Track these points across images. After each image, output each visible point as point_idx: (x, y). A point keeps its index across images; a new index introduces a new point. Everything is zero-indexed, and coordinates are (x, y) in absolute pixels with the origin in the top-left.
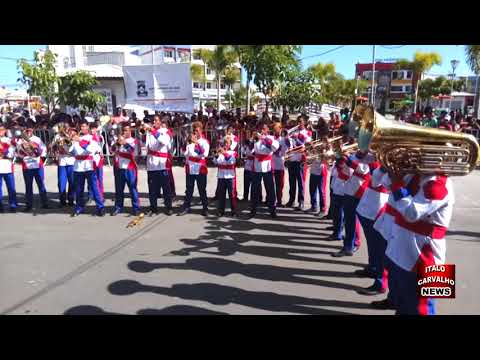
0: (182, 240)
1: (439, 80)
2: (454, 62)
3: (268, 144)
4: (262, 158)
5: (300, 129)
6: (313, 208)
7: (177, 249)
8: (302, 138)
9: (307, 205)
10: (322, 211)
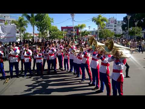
0: (26, 86)
1: (85, 32)
2: (89, 27)
3: (53, 50)
4: (51, 55)
5: (60, 46)
6: (65, 69)
7: (26, 90)
8: (61, 48)
9: (64, 68)
10: (68, 70)
